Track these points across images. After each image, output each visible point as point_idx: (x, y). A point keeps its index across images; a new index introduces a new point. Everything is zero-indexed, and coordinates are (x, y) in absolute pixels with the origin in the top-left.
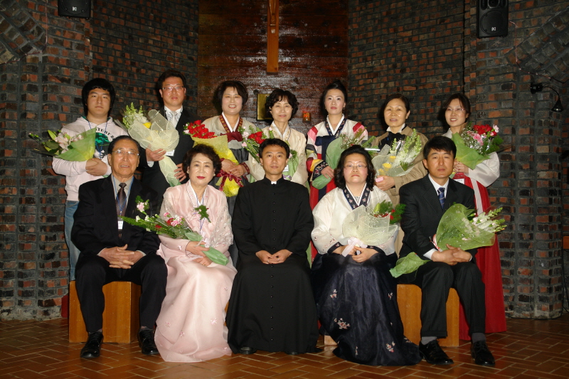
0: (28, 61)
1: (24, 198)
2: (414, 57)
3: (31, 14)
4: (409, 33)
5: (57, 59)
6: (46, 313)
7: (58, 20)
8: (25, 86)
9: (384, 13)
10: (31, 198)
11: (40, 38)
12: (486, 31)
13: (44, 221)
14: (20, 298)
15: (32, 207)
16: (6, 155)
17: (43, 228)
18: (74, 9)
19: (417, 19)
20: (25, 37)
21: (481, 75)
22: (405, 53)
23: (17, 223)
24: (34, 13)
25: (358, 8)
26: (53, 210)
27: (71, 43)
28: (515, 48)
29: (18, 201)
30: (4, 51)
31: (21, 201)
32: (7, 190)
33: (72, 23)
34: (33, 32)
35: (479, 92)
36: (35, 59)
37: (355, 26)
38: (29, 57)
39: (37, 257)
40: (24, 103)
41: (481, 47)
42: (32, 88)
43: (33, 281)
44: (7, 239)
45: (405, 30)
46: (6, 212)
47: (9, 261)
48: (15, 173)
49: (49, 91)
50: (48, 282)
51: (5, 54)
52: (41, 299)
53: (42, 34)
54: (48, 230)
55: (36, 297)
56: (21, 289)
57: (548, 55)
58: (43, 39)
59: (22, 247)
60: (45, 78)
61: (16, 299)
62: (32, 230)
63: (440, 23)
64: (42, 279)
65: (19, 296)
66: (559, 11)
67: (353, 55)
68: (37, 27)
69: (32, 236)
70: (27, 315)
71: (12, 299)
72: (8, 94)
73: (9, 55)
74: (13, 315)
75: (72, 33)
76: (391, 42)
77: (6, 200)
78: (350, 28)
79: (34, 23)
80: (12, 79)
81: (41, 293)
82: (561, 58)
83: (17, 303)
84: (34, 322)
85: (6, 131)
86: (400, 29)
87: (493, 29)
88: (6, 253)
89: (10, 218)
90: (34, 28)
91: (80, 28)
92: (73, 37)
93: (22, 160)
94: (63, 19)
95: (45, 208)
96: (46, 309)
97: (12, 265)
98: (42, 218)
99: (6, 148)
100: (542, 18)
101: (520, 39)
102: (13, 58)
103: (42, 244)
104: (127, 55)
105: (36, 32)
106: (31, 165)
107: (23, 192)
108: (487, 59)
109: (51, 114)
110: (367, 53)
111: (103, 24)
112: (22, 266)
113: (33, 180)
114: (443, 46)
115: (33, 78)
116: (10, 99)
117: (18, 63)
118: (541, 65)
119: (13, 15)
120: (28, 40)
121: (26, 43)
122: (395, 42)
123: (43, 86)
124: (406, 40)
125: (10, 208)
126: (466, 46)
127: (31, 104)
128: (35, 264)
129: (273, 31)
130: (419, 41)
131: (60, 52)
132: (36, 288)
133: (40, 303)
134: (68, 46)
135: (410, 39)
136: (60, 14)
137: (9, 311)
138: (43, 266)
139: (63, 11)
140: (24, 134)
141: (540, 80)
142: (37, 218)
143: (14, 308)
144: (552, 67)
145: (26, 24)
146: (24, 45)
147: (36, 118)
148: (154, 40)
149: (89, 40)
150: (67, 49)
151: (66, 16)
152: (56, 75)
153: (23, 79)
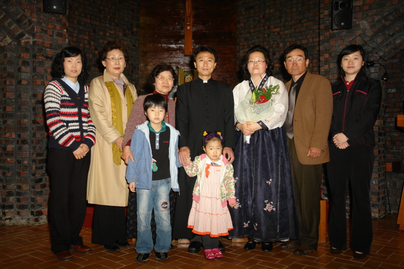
0: (22, 44)
1: (20, 140)
2: (281, 45)
3: (24, 10)
4: (278, 29)
5: (43, 43)
6: (37, 220)
7: (44, 16)
8: (20, 61)
9: (261, 17)
10: (25, 140)
11: (30, 28)
12: (337, 25)
13: (35, 156)
14: (18, 210)
15: (27, 146)
16: (7, 110)
17: (34, 161)
18: (55, 7)
19: (283, 20)
20: (20, 27)
21: (332, 55)
22: (275, 43)
23: (16, 158)
24: (26, 10)
25: (244, 13)
26: (40, 148)
27: (53, 32)
28: (356, 37)
29: (16, 142)
30: (5, 37)
31: (18, 142)
32: (8, 135)
33: (54, 18)
34: (25, 24)
35: (331, 67)
36: (27, 43)
37: (242, 25)
38: (23, 41)
39: (30, 181)
40: (20, 74)
41: (332, 37)
42: (25, 63)
43: (27, 198)
44: (8, 169)
45: (275, 28)
46: (8, 150)
47: (10, 184)
48: (14, 122)
49: (37, 65)
50: (38, 198)
51: (6, 39)
52: (33, 210)
53: (32, 25)
54: (37, 162)
55: (29, 209)
56: (18, 203)
57: (379, 42)
58: (33, 29)
59: (19, 174)
60: (34, 56)
61: (15, 210)
62: (26, 162)
63: (299, 22)
64: (33, 196)
65: (17, 208)
66: (387, 12)
67: (241, 44)
68: (29, 20)
69: (26, 167)
70: (24, 222)
71: (12, 210)
72: (8, 67)
73: (9, 40)
74: (13, 221)
75: (53, 25)
76: (266, 36)
77: (8, 141)
78: (238, 26)
79: (26, 17)
80: (11, 56)
81: (33, 206)
82: (387, 45)
83: (16, 213)
84: (28, 227)
85: (7, 93)
86: (272, 27)
87: (342, 24)
88: (7, 178)
89: (10, 154)
90: (27, 21)
91: (59, 21)
92: (54, 28)
93: (18, 113)
94: (47, 15)
95: (35, 147)
96: (36, 217)
97: (12, 187)
98: (33, 154)
99: (7, 105)
100: (375, 17)
101: (359, 31)
102: (12, 42)
103: (33, 172)
104: (92, 43)
105: (28, 23)
106: (25, 117)
107: (19, 136)
108: (337, 45)
109: (39, 82)
110: (250, 43)
111: (75, 22)
112: (19, 187)
113: (26, 127)
114: (300, 38)
115: (26, 56)
116: (10, 71)
117: (15, 45)
118: (373, 48)
119: (11, 11)
120: (22, 29)
121: (20, 31)
122: (269, 35)
123: (33, 62)
124: (276, 34)
125: (10, 147)
126: (321, 36)
127: (24, 74)
128: (28, 186)
129: (188, 28)
130: (284, 34)
131: (45, 38)
132: (30, 203)
133: (32, 213)
134: (51, 34)
135: (279, 33)
136: (45, 11)
137: (10, 219)
138: (34, 188)
139: (47, 9)
140: (19, 96)
141: (372, 59)
142: (30, 154)
143: (14, 217)
144: (380, 50)
145: (20, 18)
146: (20, 32)
147: (28, 84)
148: (110, 33)
149: (65, 30)
150: (50, 36)
151: (49, 13)
152: (42, 54)
153: (19, 57)
